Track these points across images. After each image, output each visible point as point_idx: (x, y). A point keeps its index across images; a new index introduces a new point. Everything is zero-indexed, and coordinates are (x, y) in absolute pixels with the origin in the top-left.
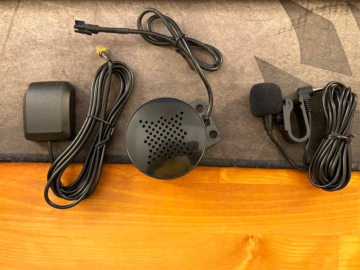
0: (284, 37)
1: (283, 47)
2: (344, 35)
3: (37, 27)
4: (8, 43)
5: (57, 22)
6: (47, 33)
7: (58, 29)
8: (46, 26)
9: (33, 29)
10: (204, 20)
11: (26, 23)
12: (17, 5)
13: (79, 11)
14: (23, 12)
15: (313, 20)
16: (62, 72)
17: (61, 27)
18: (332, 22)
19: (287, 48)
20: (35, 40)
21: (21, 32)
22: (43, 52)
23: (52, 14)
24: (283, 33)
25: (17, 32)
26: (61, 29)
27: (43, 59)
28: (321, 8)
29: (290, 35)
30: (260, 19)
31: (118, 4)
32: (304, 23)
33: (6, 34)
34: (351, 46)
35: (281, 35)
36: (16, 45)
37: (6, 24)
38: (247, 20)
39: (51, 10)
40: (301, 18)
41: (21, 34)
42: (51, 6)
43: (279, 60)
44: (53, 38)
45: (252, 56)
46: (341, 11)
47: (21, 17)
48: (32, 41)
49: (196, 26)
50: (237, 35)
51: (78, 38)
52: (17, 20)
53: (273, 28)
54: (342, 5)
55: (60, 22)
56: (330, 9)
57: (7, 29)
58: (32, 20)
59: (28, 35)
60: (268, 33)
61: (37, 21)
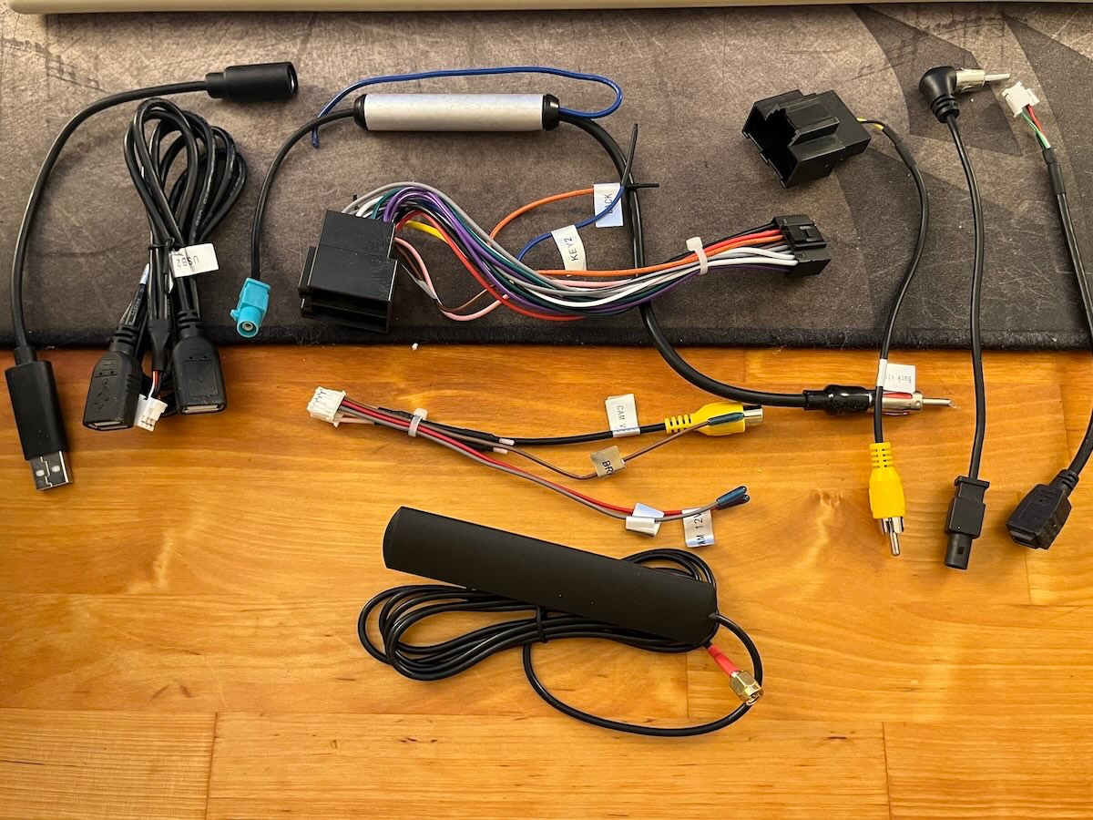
0: (871, 83)
1: (870, 103)
10: (699, 54)
11: (327, 68)
12: (306, 31)
13: (437, 43)
14: (320, 45)
15: (930, 49)
16: (402, 159)
18: (971, 53)
23: (381, 49)
24: (868, 77)
28: (945, 26)
29: (884, 80)
30: (818, 49)
31: (519, 27)
32: (910, 56)
35: (864, 80)
38: (792, 53)
39: (380, 41)
40: (905, 46)
42: (378, 34)
46: (989, 30)
47: (315, 56)
49: (684, 65)
53: (847, 66)
54: (991, 19)
56: (965, 27)
58: (338, 60)
60: (836, 76)
61: (351, 63)
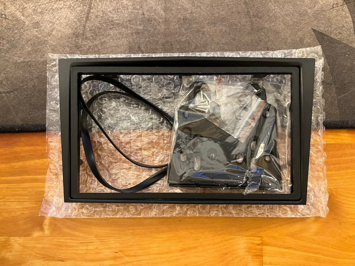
0: (338, 11)
1: (337, 20)
3: (113, 10)
4: (88, 24)
5: (131, 5)
6: (123, 15)
7: (133, 10)
8: (121, 8)
9: (110, 12)
11: (103, 6)
16: (138, 48)
17: (135, 8)
19: (341, 21)
20: (112, 21)
21: (99, 14)
22: (120, 31)
24: (336, 8)
25: (96, 14)
26: (135, 11)
27: (120, 38)
29: (343, 10)
33: (85, 16)
35: (334, 9)
36: (95, 25)
37: (85, 7)
41: (99, 16)
43: (334, 32)
44: (129, 18)
45: (310, 29)
47: (98, 1)
48: (110, 22)
49: (257, 3)
50: (295, 11)
51: (151, 18)
52: (94, 4)
53: (327, 3)
57: (86, 12)
58: (108, 3)
59: (105, 17)
60: (323, 8)
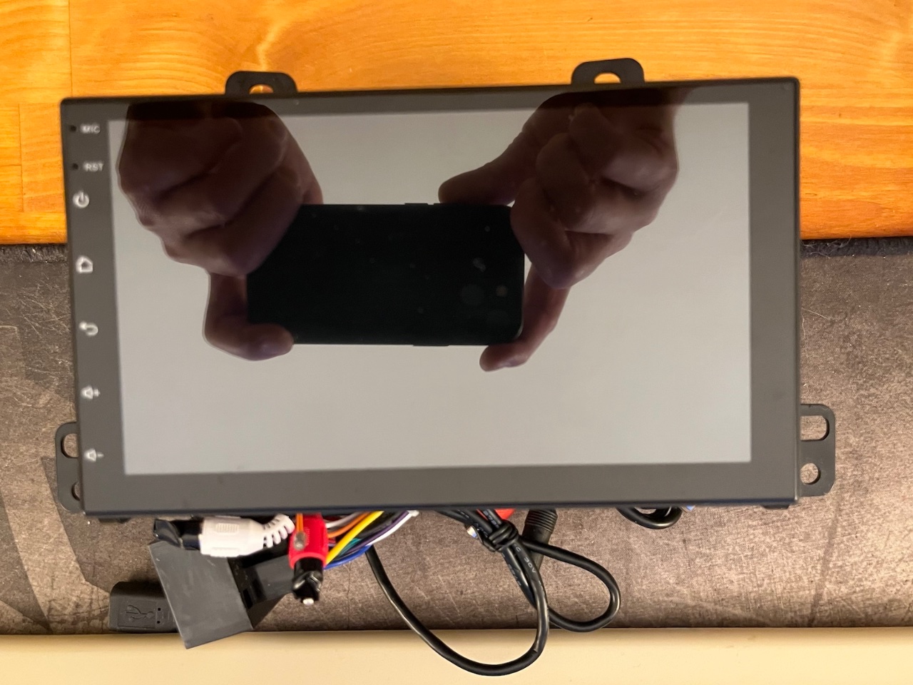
2: (58, 551)
5: (717, 568)
8: (743, 558)
9: (772, 550)
11: (790, 564)
12: (817, 610)
17: (708, 558)
18: (86, 580)
21: (801, 543)
23: (730, 587)
25: (810, 543)
26: (708, 551)
33: (837, 539)
34: (44, 526)
37: (840, 563)
41: (801, 538)
42: (734, 606)
46: (64, 608)
47: (805, 579)
52: (814, 572)
54: (62, 622)
55: (709, 569)
56: (89, 612)
57: (836, 550)
58: (778, 573)
59: (785, 536)
